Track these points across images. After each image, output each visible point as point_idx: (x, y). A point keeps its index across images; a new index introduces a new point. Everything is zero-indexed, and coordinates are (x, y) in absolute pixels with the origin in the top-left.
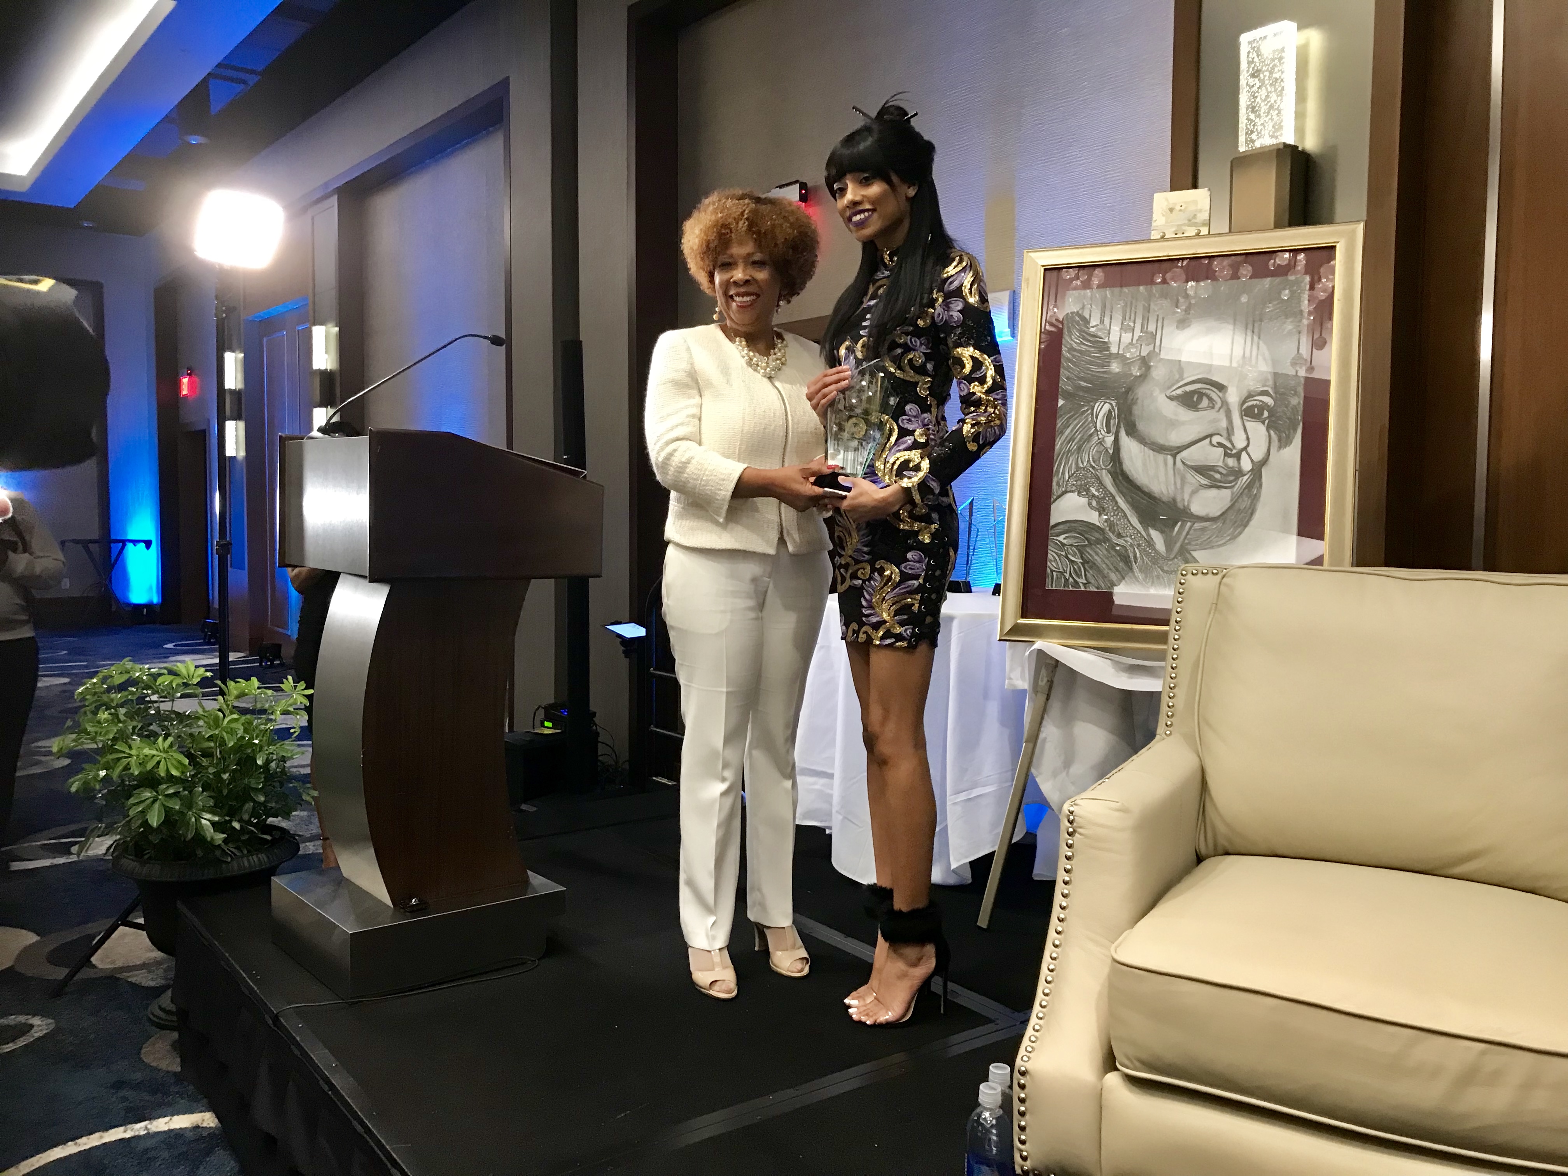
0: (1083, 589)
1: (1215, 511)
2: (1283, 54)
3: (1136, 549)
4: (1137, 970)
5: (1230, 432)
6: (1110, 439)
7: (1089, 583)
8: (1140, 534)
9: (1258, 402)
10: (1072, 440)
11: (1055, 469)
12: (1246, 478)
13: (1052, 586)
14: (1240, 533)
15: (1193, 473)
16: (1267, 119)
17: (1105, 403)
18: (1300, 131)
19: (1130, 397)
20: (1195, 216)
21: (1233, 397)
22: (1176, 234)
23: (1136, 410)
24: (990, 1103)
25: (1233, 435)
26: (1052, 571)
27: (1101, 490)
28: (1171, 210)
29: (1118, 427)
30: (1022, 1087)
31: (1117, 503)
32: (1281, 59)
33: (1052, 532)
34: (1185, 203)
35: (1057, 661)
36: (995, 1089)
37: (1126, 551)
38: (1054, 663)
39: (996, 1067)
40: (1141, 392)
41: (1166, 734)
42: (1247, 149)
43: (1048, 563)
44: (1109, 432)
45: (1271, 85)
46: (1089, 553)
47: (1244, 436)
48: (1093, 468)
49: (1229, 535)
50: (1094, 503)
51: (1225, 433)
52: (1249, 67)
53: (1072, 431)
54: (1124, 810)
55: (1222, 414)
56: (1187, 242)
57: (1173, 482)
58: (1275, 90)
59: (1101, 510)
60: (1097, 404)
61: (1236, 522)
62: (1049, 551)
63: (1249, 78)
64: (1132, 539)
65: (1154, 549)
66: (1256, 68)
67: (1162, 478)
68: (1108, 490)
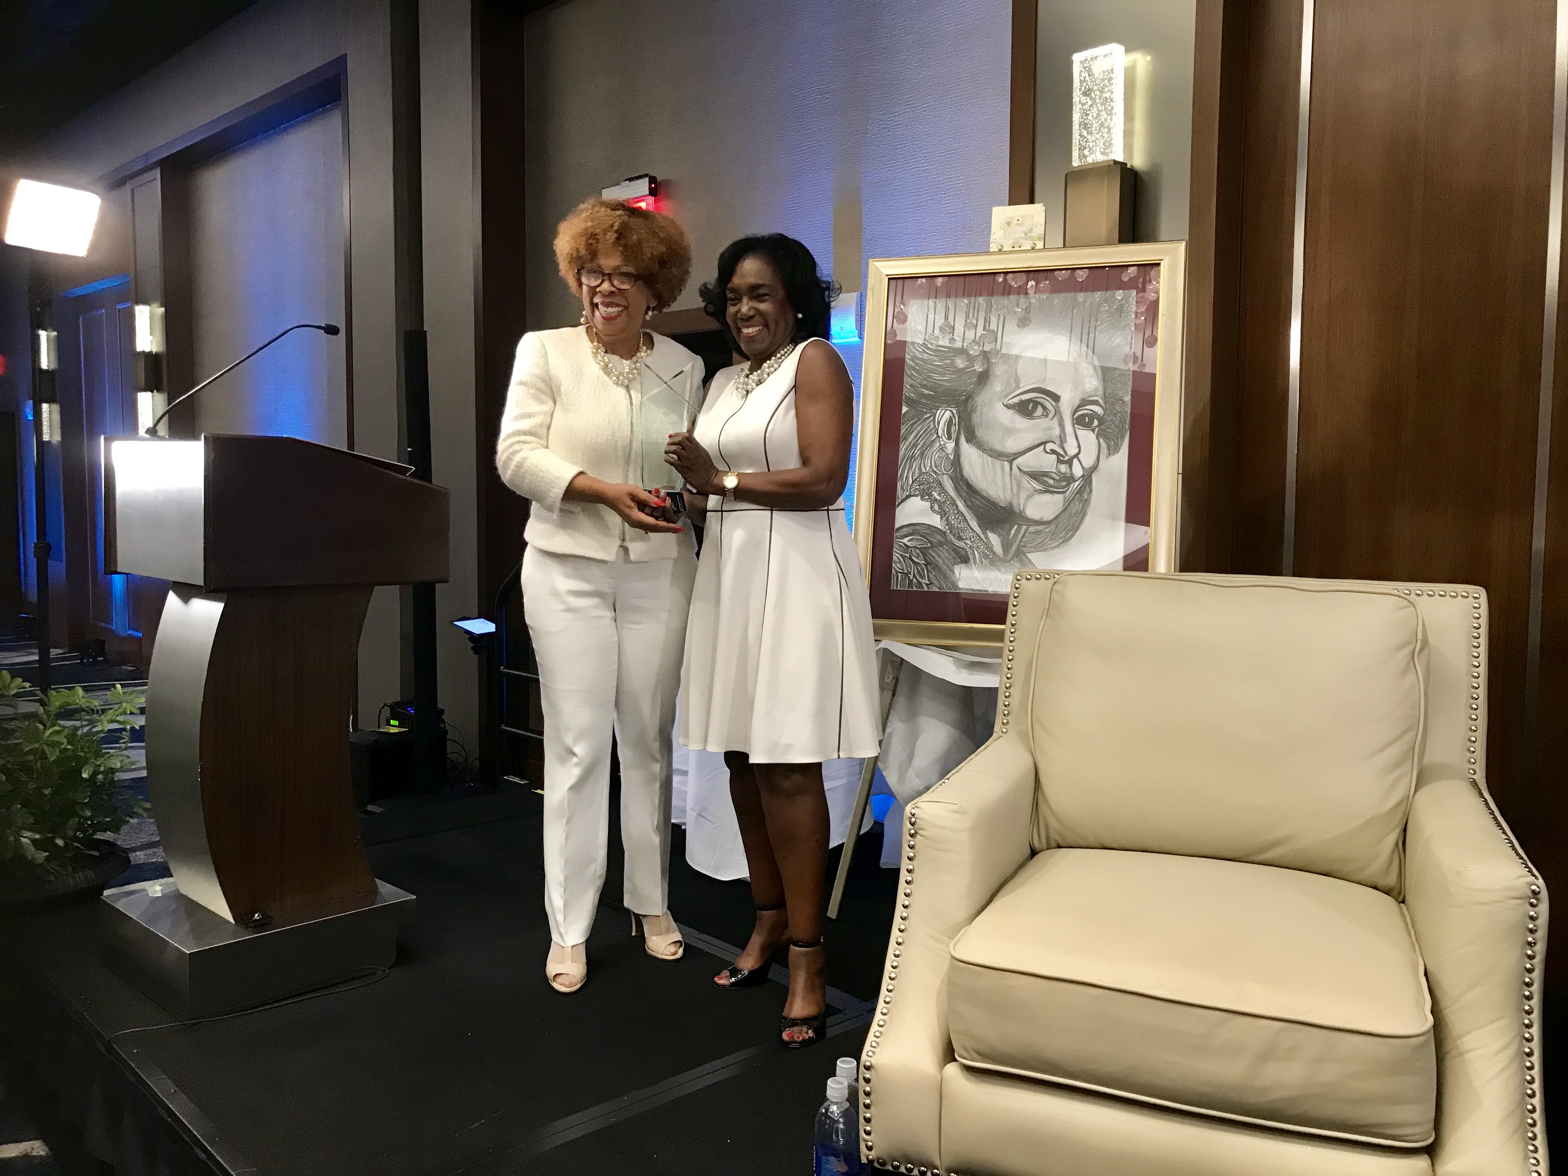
0: (926, 589)
1: (1048, 514)
2: (1112, 75)
3: (975, 552)
4: (972, 966)
5: (1062, 440)
6: (951, 445)
7: (931, 584)
8: (979, 536)
9: (1089, 411)
10: (915, 445)
11: (899, 474)
12: (1077, 483)
13: (897, 587)
14: (1072, 536)
15: (1027, 478)
16: (1098, 136)
17: (946, 410)
18: (1128, 148)
19: (970, 405)
20: (1031, 231)
21: (1067, 405)
22: (1013, 247)
23: (976, 418)
24: (837, 1097)
25: (1066, 442)
26: (897, 572)
27: (943, 495)
28: (1009, 224)
29: (959, 433)
30: (867, 1081)
31: (957, 507)
32: (1110, 79)
33: (897, 534)
34: (1022, 216)
35: (902, 659)
36: (841, 1084)
37: (967, 552)
38: (899, 661)
39: (842, 1062)
40: (980, 399)
41: (1003, 732)
42: (1080, 164)
43: (894, 565)
44: (949, 438)
45: (1102, 104)
46: (929, 554)
47: (1076, 444)
48: (935, 473)
49: (1061, 538)
50: (936, 507)
51: (1058, 441)
52: (1081, 86)
53: (915, 437)
54: (962, 812)
55: (1055, 422)
56: (1023, 255)
57: (1009, 487)
58: (1106, 109)
59: (943, 514)
60: (939, 412)
61: (1068, 525)
62: (894, 553)
63: (1081, 96)
64: (971, 542)
65: (992, 551)
66: (1087, 87)
67: (1000, 484)
68: (949, 495)
